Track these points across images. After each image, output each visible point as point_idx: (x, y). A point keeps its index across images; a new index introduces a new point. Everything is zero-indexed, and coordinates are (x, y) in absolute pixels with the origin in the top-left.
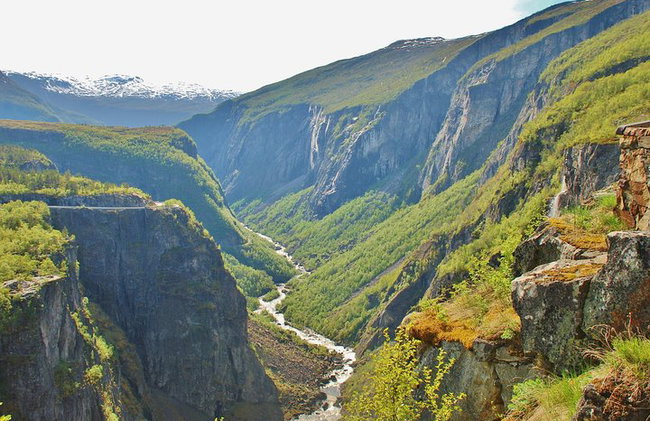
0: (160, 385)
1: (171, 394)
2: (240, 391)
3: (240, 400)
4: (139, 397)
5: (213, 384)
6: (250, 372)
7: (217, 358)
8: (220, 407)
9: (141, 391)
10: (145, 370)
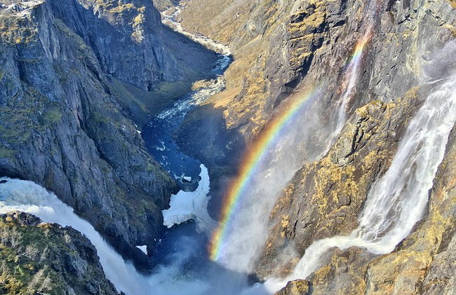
0: (111, 72)
1: (119, 77)
2: (162, 75)
3: (162, 80)
4: (100, 80)
5: (145, 71)
6: (168, 62)
7: (145, 55)
8: (150, 85)
9: (100, 76)
10: (101, 63)
